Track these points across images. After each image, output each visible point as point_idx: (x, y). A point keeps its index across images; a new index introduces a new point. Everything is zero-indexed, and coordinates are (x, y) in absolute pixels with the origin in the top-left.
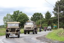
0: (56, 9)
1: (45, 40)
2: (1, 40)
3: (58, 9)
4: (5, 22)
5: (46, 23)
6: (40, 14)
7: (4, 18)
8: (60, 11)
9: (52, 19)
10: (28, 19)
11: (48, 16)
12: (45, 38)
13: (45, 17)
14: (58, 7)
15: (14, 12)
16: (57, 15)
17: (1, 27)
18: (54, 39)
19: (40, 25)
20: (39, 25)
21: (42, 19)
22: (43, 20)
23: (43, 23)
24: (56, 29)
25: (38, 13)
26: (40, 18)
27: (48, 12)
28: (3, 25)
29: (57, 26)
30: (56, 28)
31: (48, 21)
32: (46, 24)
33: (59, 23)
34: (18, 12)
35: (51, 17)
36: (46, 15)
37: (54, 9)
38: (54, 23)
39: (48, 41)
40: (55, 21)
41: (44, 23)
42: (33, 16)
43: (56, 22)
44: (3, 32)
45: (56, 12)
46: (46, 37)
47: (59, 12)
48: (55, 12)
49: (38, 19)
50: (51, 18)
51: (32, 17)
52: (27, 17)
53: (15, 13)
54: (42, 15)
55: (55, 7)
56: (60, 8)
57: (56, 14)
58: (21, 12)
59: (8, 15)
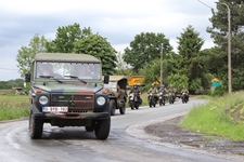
0: (219, 20)
1: (178, 137)
2: (9, 137)
3: (229, 17)
4: (26, 68)
5: (182, 73)
6: (161, 36)
7: (21, 53)
8: (234, 28)
9: (204, 58)
10: (114, 58)
11: (191, 45)
12: (177, 129)
13: (179, 48)
14: (229, 12)
15: (59, 30)
16: (223, 40)
17: (10, 88)
18: (211, 132)
19: (161, 80)
20: (156, 80)
21: (169, 57)
22: (172, 60)
23: (169, 70)
24: (222, 95)
25: (152, 35)
26: (159, 51)
27: (189, 31)
28: (18, 81)
29: (226, 84)
30: (221, 92)
31: (188, 64)
32: (184, 77)
33: (233, 72)
34: (75, 29)
35: (202, 49)
36: (181, 43)
37: (213, 20)
38: (214, 71)
39: (191, 140)
40: (216, 64)
41: (174, 73)
42: (134, 45)
43: (220, 66)
44: (17, 106)
45: (219, 31)
46: (181, 123)
47: (232, 30)
48: (215, 30)
49: (153, 57)
50: (202, 54)
51: (127, 51)
52: (109, 51)
53: (62, 33)
54: (166, 43)
55: (216, 11)
56: (237, 15)
57: (219, 39)
58: (87, 31)
59: (36, 40)
